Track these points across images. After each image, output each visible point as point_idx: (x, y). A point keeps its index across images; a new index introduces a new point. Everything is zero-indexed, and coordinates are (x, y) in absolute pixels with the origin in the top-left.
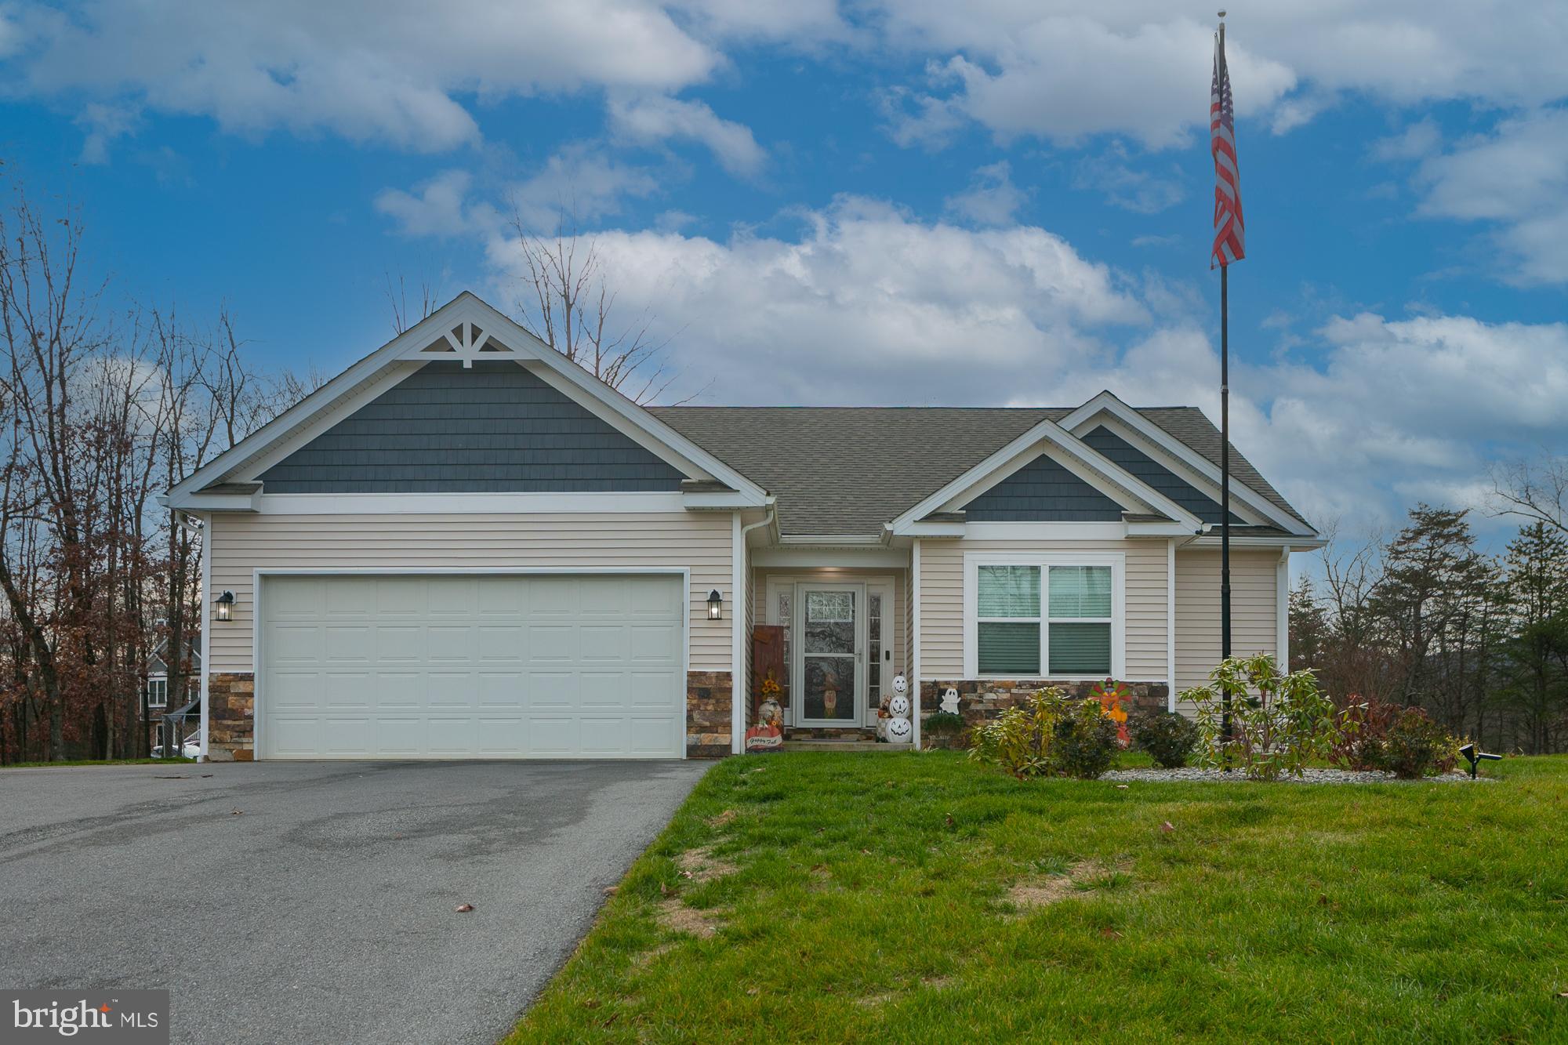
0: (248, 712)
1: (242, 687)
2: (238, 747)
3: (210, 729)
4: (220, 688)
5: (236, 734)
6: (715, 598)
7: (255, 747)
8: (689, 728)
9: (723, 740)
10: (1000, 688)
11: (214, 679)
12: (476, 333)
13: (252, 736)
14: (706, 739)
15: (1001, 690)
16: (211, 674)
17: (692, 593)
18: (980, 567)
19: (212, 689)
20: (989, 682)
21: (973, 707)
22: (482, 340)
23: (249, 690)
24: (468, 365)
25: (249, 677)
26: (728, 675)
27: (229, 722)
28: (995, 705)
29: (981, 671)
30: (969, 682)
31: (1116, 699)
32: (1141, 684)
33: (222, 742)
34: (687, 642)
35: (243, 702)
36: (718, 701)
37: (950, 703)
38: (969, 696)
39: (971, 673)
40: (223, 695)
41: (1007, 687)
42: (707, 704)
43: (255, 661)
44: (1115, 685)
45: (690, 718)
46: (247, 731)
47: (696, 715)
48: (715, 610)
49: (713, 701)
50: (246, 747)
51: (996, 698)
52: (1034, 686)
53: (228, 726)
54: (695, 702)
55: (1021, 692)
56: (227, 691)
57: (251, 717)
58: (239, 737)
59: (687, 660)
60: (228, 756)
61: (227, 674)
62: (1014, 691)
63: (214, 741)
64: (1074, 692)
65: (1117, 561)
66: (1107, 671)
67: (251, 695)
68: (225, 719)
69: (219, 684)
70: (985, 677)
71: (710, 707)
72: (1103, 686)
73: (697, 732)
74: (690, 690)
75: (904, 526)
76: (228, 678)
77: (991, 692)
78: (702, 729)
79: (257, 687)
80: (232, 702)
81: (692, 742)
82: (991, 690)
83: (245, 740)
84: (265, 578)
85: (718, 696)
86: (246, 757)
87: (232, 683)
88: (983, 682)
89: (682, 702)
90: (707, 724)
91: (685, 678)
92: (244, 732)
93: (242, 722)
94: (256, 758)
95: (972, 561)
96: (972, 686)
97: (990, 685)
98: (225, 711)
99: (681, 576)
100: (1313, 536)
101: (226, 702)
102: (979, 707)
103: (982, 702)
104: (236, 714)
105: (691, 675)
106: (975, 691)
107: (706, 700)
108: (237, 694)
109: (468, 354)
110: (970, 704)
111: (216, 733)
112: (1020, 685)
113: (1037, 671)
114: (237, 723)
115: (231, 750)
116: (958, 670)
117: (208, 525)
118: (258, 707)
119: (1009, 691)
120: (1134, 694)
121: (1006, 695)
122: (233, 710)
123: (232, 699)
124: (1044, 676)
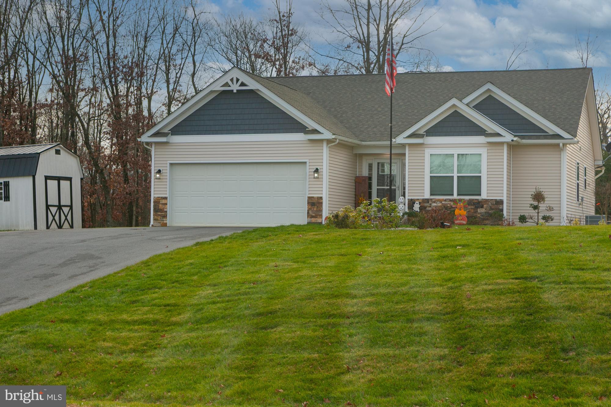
0: (165, 210)
1: (164, 201)
2: (162, 222)
4: (157, 202)
5: (162, 217)
6: (317, 171)
7: (168, 222)
8: (308, 216)
9: (319, 220)
10: (438, 201)
11: (155, 199)
12: (238, 80)
13: (167, 218)
14: (313, 220)
16: (154, 197)
17: (309, 169)
18: (431, 155)
19: (154, 202)
20: (434, 199)
21: (428, 209)
22: (240, 82)
23: (166, 202)
24: (235, 91)
25: (166, 198)
26: (321, 198)
27: (160, 213)
28: (436, 208)
29: (431, 195)
30: (426, 199)
31: (462, 206)
32: (493, 200)
33: (157, 220)
34: (307, 186)
35: (164, 206)
36: (317, 207)
37: (417, 207)
38: (426, 205)
39: (427, 195)
41: (440, 201)
42: (314, 208)
43: (168, 192)
44: (462, 201)
45: (308, 213)
46: (165, 216)
47: (310, 212)
48: (316, 175)
49: (316, 207)
50: (165, 222)
51: (436, 205)
52: (450, 200)
53: (159, 215)
54: (310, 207)
55: (446, 203)
56: (159, 203)
57: (166, 212)
59: (308, 192)
60: (159, 225)
61: (159, 197)
62: (443, 202)
63: (155, 220)
64: (467, 203)
65: (484, 152)
66: (480, 195)
67: (166, 204)
68: (158, 212)
70: (432, 197)
71: (315, 209)
72: (458, 201)
73: (310, 218)
74: (308, 203)
75: (400, 140)
76: (159, 198)
78: (312, 217)
79: (168, 202)
81: (309, 221)
82: (434, 202)
83: (164, 219)
84: (171, 164)
85: (318, 205)
86: (165, 225)
87: (161, 200)
88: (431, 199)
89: (306, 207)
90: (314, 215)
91: (307, 199)
92: (164, 217)
93: (163, 214)
94: (168, 226)
95: (428, 152)
96: (427, 201)
98: (158, 209)
99: (306, 163)
100: (573, 139)
102: (430, 209)
103: (431, 207)
104: (162, 211)
105: (309, 198)
106: (428, 202)
107: (313, 207)
108: (162, 204)
109: (235, 88)
110: (426, 207)
111: (156, 217)
112: (445, 200)
113: (453, 195)
115: (160, 223)
116: (422, 194)
117: (153, 147)
118: (168, 208)
119: (441, 202)
120: (490, 203)
121: (440, 204)
122: (161, 209)
123: (160, 205)
124: (455, 196)
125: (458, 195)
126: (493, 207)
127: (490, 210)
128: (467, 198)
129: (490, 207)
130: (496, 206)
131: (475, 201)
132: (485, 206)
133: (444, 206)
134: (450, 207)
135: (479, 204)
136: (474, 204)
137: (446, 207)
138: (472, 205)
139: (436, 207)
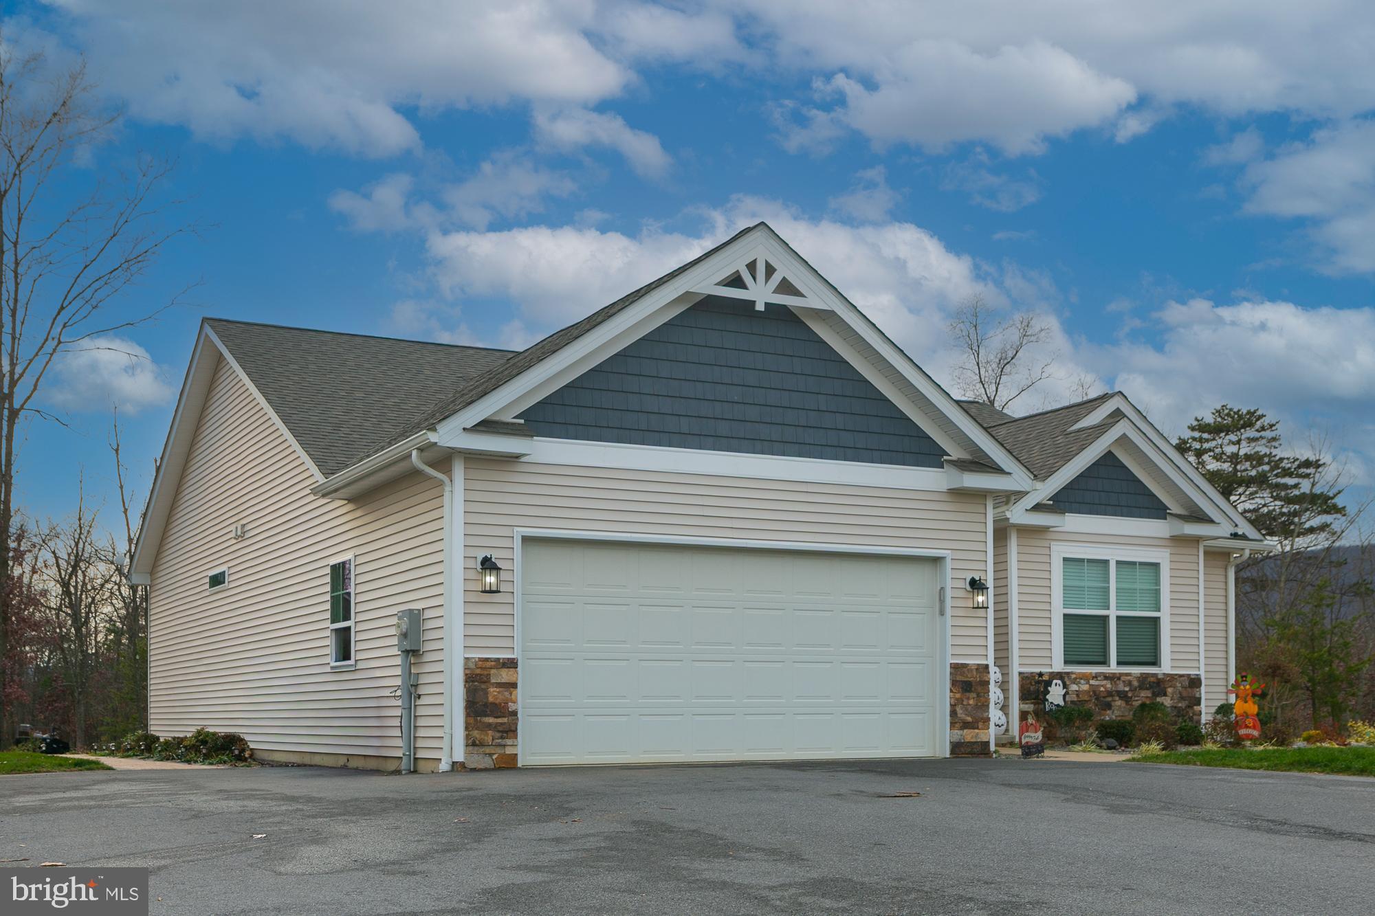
0: (511, 707)
1: (505, 676)
2: (499, 750)
3: (467, 728)
4: (478, 678)
5: (498, 735)
7: (519, 751)
8: (953, 724)
9: (982, 736)
10: (1081, 679)
11: (472, 666)
12: (770, 270)
13: (516, 737)
14: (968, 735)
15: (1082, 681)
16: (467, 659)
17: (954, 579)
18: (1063, 559)
19: (467, 679)
20: (1072, 673)
22: (776, 279)
23: (512, 680)
24: (760, 307)
25: (511, 664)
26: (985, 668)
27: (491, 720)
28: (1078, 695)
29: (1066, 662)
30: (1057, 673)
33: (482, 745)
34: (949, 632)
35: (506, 694)
36: (978, 695)
37: (1056, 695)
39: (1058, 665)
40: (483, 686)
41: (1086, 678)
42: (968, 698)
43: (517, 642)
45: (953, 713)
46: (510, 731)
47: (959, 710)
49: (974, 695)
50: (509, 751)
51: (1079, 688)
52: (1107, 677)
53: (489, 726)
54: (957, 696)
55: (1097, 683)
56: (487, 680)
57: (515, 713)
58: (502, 738)
59: (949, 651)
60: (489, 763)
61: (487, 660)
62: (1092, 682)
63: (474, 744)
64: (1136, 683)
65: (1163, 558)
66: (1155, 662)
67: (514, 685)
68: (486, 716)
69: (478, 671)
70: (1070, 669)
71: (972, 702)
73: (960, 729)
74: (953, 683)
76: (489, 664)
77: (1074, 683)
78: (964, 725)
79: (522, 676)
80: (494, 694)
81: (956, 739)
82: (1074, 682)
83: (509, 742)
84: (526, 540)
85: (978, 689)
86: (509, 764)
87: (493, 671)
88: (1068, 674)
89: (945, 696)
90: (969, 719)
91: (948, 671)
92: (507, 731)
93: (505, 720)
94: (519, 765)
95: (1057, 551)
96: (1065, 677)
97: (1073, 676)
98: (486, 705)
99: (941, 559)
101: (486, 693)
104: (499, 710)
105: (954, 667)
107: (967, 694)
108: (499, 685)
109: (760, 294)
111: (476, 733)
112: (1096, 677)
113: (1108, 663)
114: (500, 720)
115: (491, 755)
116: (1047, 661)
117: (459, 470)
118: (522, 701)
119: (1088, 683)
120: (1179, 685)
121: (1085, 687)
122: (494, 704)
123: (493, 691)
124: (1113, 668)
125: (1119, 663)
126: (1185, 694)
127: (1179, 702)
128: (1136, 670)
129: (1180, 693)
130: (1189, 690)
131: (1152, 679)
132: (1170, 690)
133: (1094, 692)
134: (1105, 694)
135: (1158, 685)
136: (1151, 687)
137: (1095, 692)
138: (1147, 689)
139: (1078, 693)
